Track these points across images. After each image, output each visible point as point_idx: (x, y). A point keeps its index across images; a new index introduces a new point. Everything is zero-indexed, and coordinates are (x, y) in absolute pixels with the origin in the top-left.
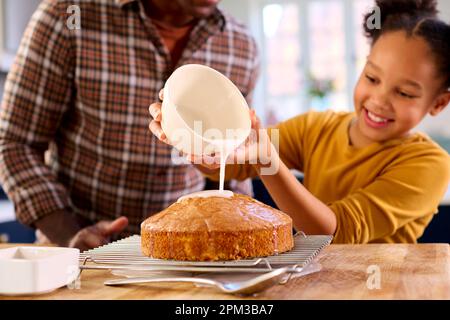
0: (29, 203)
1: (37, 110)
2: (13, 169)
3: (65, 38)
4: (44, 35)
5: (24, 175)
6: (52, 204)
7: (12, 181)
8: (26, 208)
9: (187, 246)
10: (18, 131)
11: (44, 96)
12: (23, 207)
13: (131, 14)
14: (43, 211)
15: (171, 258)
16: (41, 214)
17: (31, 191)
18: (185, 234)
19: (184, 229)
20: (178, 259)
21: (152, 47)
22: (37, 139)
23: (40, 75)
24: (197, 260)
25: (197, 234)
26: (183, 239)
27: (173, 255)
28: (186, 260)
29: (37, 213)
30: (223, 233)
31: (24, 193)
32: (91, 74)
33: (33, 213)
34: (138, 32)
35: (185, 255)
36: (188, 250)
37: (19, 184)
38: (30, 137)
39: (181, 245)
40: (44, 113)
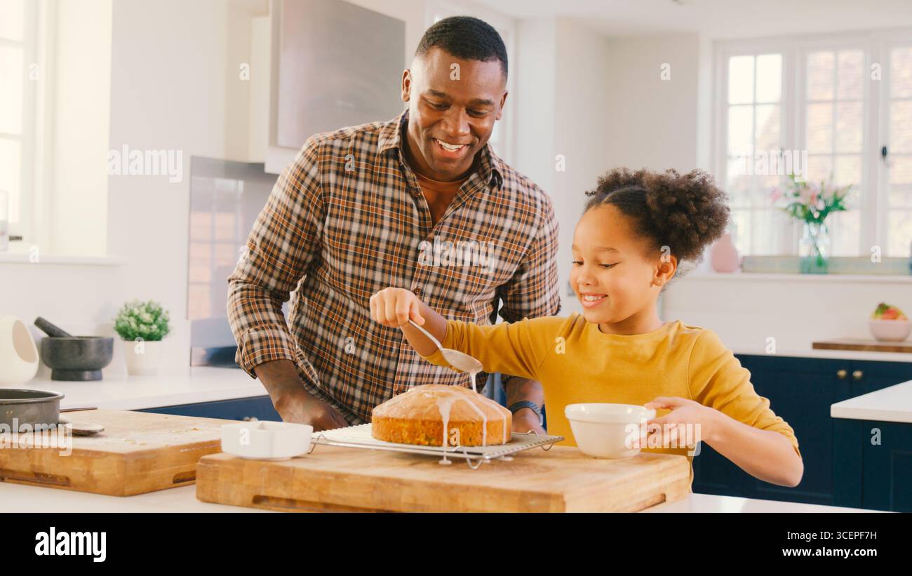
0: (257, 345)
1: (282, 256)
2: (247, 309)
3: (318, 184)
4: (298, 178)
5: (258, 317)
6: (280, 353)
7: (244, 321)
8: (253, 350)
9: (404, 431)
10: (260, 275)
11: (291, 243)
12: (249, 348)
13: (391, 162)
14: (269, 356)
15: (390, 441)
16: (267, 359)
17: (262, 333)
18: (403, 420)
19: (403, 416)
20: (396, 442)
21: (410, 200)
22: (279, 287)
23: (290, 220)
24: (411, 444)
25: (413, 421)
26: (402, 425)
27: (392, 438)
28: (403, 443)
29: (263, 357)
30: (434, 422)
31: (255, 335)
32: (340, 224)
33: (258, 356)
34: (397, 183)
35: (402, 439)
36: (405, 434)
37: (250, 325)
38: (273, 283)
39: (400, 429)
40: (289, 260)
